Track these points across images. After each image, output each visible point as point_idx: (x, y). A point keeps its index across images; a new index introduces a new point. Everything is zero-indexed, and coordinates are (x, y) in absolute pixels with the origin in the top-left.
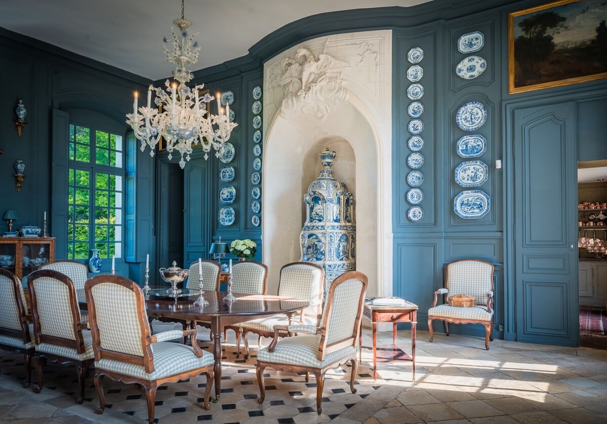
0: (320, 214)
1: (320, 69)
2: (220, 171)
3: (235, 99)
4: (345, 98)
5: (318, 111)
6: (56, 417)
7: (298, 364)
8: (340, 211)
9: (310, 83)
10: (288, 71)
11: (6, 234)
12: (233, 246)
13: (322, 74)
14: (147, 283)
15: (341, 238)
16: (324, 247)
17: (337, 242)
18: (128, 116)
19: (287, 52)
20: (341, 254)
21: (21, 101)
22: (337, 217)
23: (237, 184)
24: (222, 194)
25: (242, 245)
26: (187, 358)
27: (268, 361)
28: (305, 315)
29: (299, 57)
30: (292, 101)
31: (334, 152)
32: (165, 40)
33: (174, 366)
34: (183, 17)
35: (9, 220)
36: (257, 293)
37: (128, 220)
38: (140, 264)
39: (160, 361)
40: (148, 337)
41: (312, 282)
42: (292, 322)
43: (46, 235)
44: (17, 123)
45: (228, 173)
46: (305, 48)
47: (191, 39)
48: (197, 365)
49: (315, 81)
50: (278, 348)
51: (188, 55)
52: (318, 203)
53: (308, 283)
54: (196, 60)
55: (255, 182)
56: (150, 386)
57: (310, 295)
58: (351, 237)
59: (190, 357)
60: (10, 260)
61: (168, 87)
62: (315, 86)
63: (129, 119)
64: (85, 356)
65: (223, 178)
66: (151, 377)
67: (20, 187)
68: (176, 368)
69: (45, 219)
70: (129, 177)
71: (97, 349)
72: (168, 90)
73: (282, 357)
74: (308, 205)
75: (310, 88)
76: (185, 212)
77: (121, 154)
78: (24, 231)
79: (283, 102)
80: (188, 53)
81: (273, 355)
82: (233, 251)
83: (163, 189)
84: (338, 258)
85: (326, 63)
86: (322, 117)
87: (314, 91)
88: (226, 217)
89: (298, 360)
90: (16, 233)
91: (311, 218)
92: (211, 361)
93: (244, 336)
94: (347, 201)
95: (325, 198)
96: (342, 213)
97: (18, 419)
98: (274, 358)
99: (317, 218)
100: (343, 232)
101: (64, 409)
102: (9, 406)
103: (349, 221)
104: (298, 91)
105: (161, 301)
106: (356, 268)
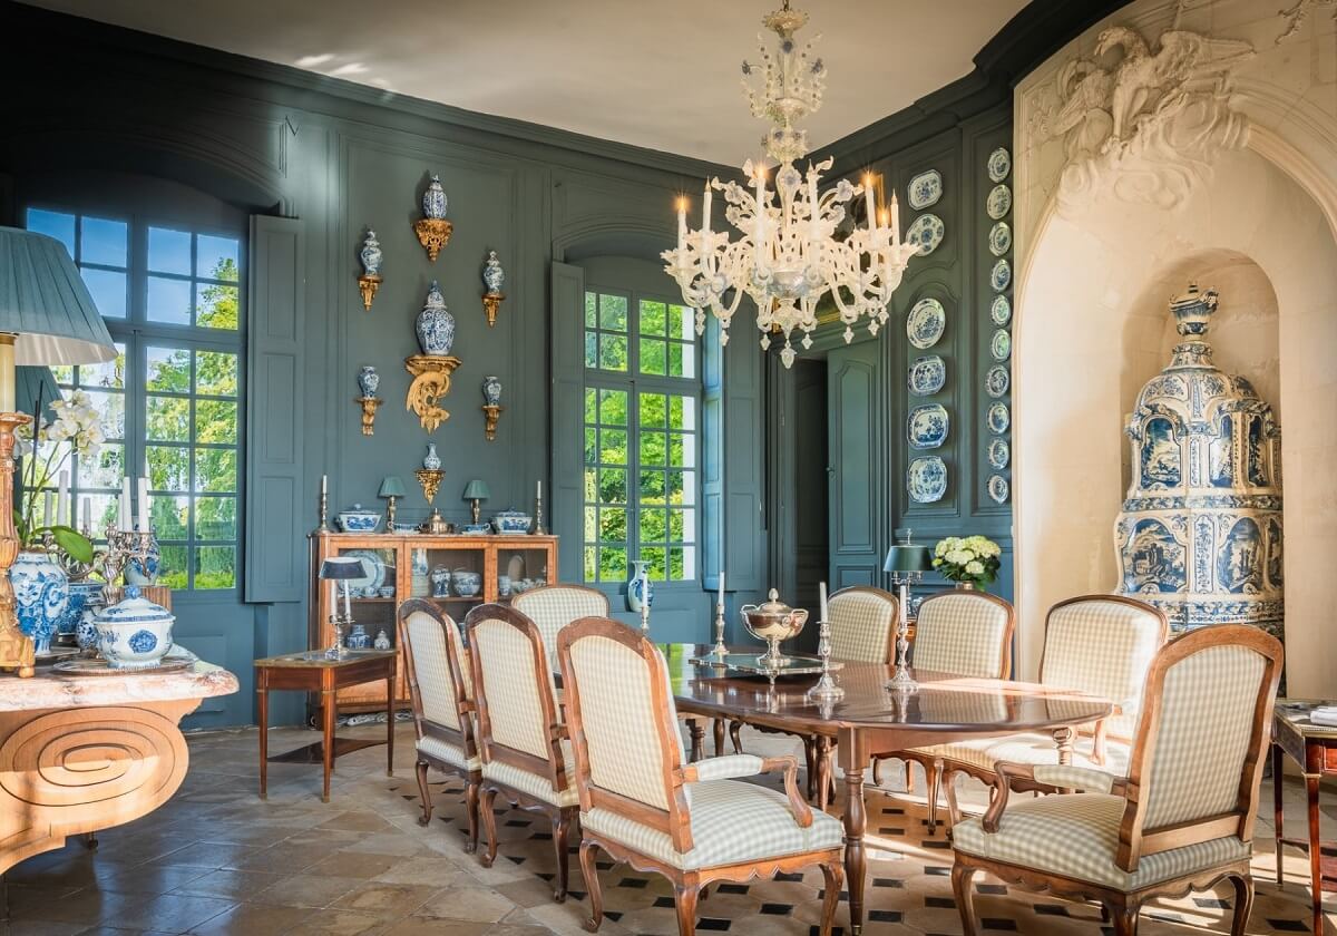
0: (1171, 466)
1: (1164, 72)
2: (911, 370)
3: (943, 188)
4: (1238, 141)
5: (1163, 187)
6: (508, 926)
7: (1061, 870)
8: (1230, 455)
9: (1135, 116)
10: (1075, 96)
11: (467, 530)
12: (941, 554)
13: (1169, 86)
14: (721, 638)
15: (1235, 528)
16: (1183, 554)
17: (1221, 540)
18: (666, 255)
19: (1073, 44)
20: (1237, 574)
21: (493, 253)
22: (1222, 473)
23: (950, 400)
24: (916, 425)
25: (962, 551)
26: (774, 825)
27: (982, 853)
28: (1109, 737)
29: (1103, 51)
30: (1088, 170)
31: (1211, 294)
32: (746, 69)
33: (739, 843)
34: (786, 6)
35: (474, 500)
36: (985, 673)
37: (707, 495)
38: (735, 595)
39: (710, 826)
40: (677, 767)
41: (1132, 650)
42: (1066, 756)
43: (543, 531)
44: (486, 300)
45: (928, 375)
46: (1120, 25)
47: (804, 55)
48: (797, 845)
49: (1148, 108)
50: (1010, 823)
51: (795, 94)
52: (1165, 437)
53: (1121, 654)
54: (819, 103)
55: (995, 390)
56: (683, 885)
57: (1127, 686)
58: (1268, 525)
59: (781, 823)
60: (475, 583)
61: (750, 178)
62: (1150, 121)
63: (670, 264)
64: (567, 798)
65: (918, 387)
66: (686, 862)
67: (493, 431)
68: (745, 846)
69: (539, 497)
70: (710, 397)
71: (584, 784)
72: (751, 184)
73: (1019, 849)
74: (1135, 443)
75: (1136, 129)
76: (831, 474)
77: (692, 346)
78: (500, 522)
79: (1063, 177)
80: (797, 90)
81: (995, 841)
82: (939, 566)
83: (783, 422)
84: (1228, 587)
85: (1182, 54)
86: (1175, 203)
87: (1148, 134)
88: (926, 481)
89: (1061, 860)
90: (485, 528)
91: (1145, 477)
92: (833, 837)
93: (945, 780)
94: (1256, 427)
95: (1185, 421)
96: (1239, 462)
97: (438, 919)
98: (998, 848)
99: (1161, 477)
100: (1242, 513)
101: (525, 910)
102: (429, 887)
103: (1261, 484)
104: (1103, 142)
105: (741, 683)
106: (1283, 614)
